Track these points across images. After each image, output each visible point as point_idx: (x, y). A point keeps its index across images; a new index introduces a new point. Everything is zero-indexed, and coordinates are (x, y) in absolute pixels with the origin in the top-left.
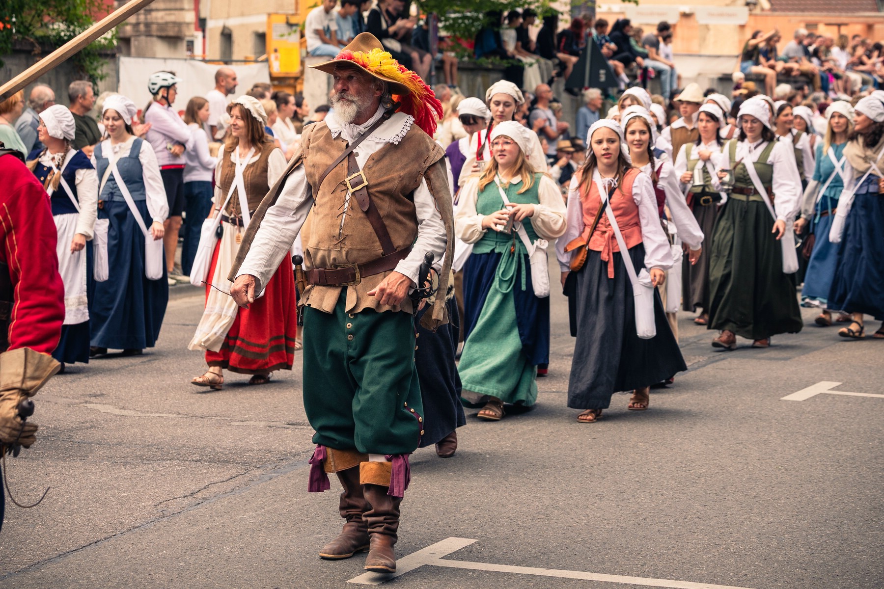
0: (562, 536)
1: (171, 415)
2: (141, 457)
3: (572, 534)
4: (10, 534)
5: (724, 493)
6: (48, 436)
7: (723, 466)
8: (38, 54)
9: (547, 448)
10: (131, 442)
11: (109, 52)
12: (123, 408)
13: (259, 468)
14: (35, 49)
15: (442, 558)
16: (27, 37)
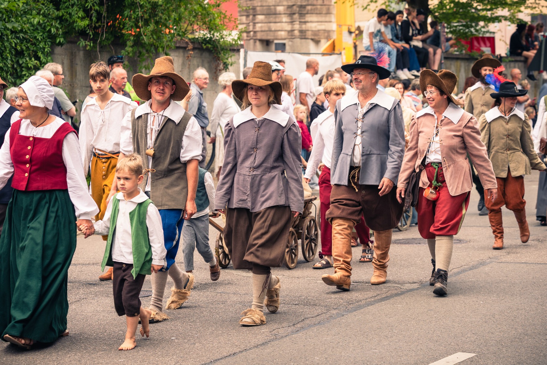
8: (191, 49)
11: (235, 48)
14: (189, 46)
16: (183, 38)
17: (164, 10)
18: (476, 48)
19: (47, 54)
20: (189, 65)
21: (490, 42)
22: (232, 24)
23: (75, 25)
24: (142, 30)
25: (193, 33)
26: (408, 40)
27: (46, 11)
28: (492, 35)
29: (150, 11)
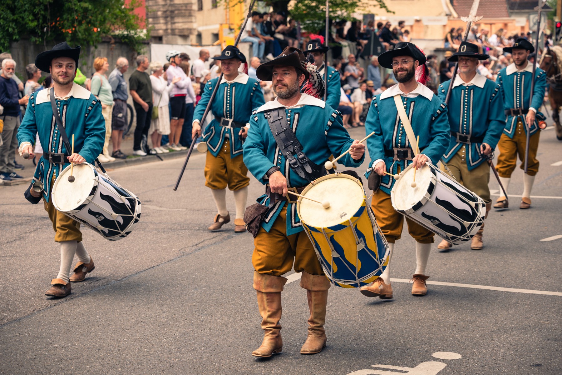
1: (184, 210)
2: (171, 229)
8: (113, 43)
10: (166, 222)
11: (146, 42)
12: (161, 207)
13: (227, 233)
14: (111, 41)
16: (108, 35)
17: (93, 13)
19: (7, 47)
20: (112, 55)
22: (143, 24)
23: (27, 26)
24: (77, 29)
25: (113, 31)
26: (272, 34)
27: (5, 16)
29: (82, 14)
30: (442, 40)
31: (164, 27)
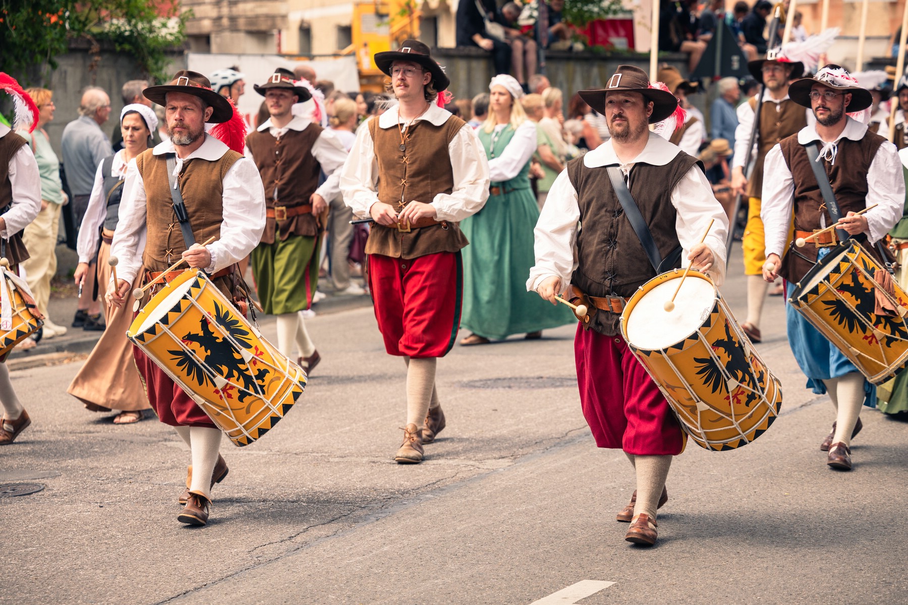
0: (711, 576)
1: (261, 453)
3: (722, 574)
4: (88, 586)
5: (893, 526)
6: (125, 478)
7: (891, 496)
8: (96, 52)
9: (689, 480)
11: (176, 49)
13: (364, 508)
14: (92, 47)
15: (576, 603)
16: (82, 34)
18: (600, 39)
20: (94, 80)
21: (625, 29)
22: (167, 6)
24: (8, 20)
25: (99, 24)
28: (627, 17)
30: (889, 38)
31: (213, 12)
